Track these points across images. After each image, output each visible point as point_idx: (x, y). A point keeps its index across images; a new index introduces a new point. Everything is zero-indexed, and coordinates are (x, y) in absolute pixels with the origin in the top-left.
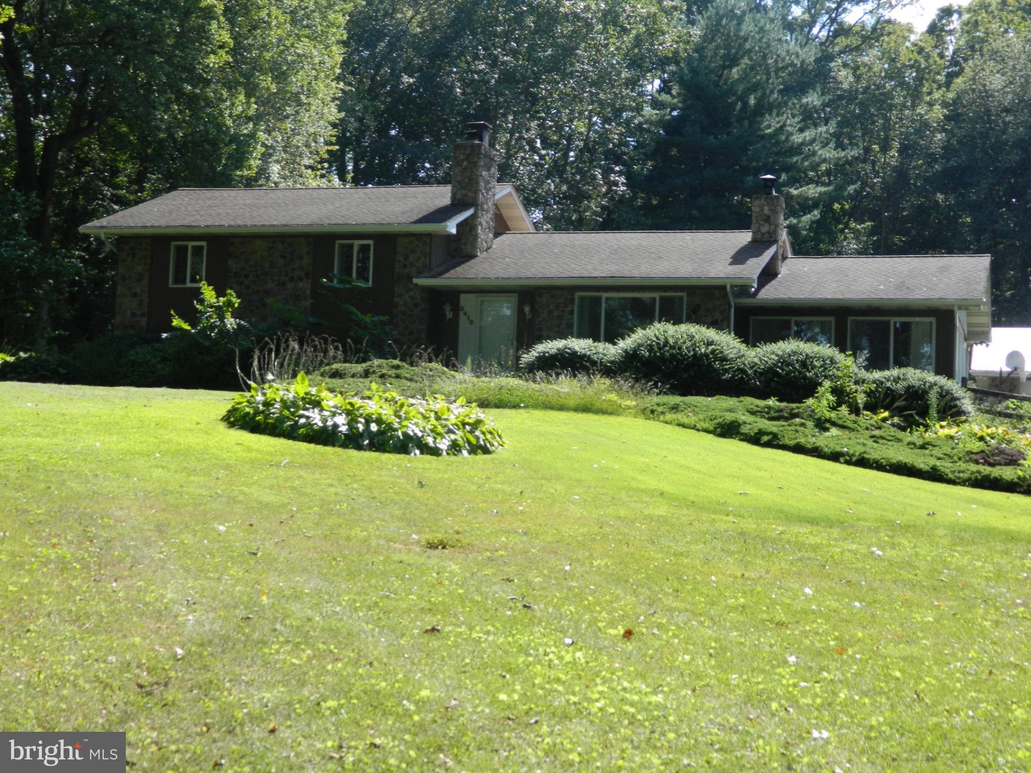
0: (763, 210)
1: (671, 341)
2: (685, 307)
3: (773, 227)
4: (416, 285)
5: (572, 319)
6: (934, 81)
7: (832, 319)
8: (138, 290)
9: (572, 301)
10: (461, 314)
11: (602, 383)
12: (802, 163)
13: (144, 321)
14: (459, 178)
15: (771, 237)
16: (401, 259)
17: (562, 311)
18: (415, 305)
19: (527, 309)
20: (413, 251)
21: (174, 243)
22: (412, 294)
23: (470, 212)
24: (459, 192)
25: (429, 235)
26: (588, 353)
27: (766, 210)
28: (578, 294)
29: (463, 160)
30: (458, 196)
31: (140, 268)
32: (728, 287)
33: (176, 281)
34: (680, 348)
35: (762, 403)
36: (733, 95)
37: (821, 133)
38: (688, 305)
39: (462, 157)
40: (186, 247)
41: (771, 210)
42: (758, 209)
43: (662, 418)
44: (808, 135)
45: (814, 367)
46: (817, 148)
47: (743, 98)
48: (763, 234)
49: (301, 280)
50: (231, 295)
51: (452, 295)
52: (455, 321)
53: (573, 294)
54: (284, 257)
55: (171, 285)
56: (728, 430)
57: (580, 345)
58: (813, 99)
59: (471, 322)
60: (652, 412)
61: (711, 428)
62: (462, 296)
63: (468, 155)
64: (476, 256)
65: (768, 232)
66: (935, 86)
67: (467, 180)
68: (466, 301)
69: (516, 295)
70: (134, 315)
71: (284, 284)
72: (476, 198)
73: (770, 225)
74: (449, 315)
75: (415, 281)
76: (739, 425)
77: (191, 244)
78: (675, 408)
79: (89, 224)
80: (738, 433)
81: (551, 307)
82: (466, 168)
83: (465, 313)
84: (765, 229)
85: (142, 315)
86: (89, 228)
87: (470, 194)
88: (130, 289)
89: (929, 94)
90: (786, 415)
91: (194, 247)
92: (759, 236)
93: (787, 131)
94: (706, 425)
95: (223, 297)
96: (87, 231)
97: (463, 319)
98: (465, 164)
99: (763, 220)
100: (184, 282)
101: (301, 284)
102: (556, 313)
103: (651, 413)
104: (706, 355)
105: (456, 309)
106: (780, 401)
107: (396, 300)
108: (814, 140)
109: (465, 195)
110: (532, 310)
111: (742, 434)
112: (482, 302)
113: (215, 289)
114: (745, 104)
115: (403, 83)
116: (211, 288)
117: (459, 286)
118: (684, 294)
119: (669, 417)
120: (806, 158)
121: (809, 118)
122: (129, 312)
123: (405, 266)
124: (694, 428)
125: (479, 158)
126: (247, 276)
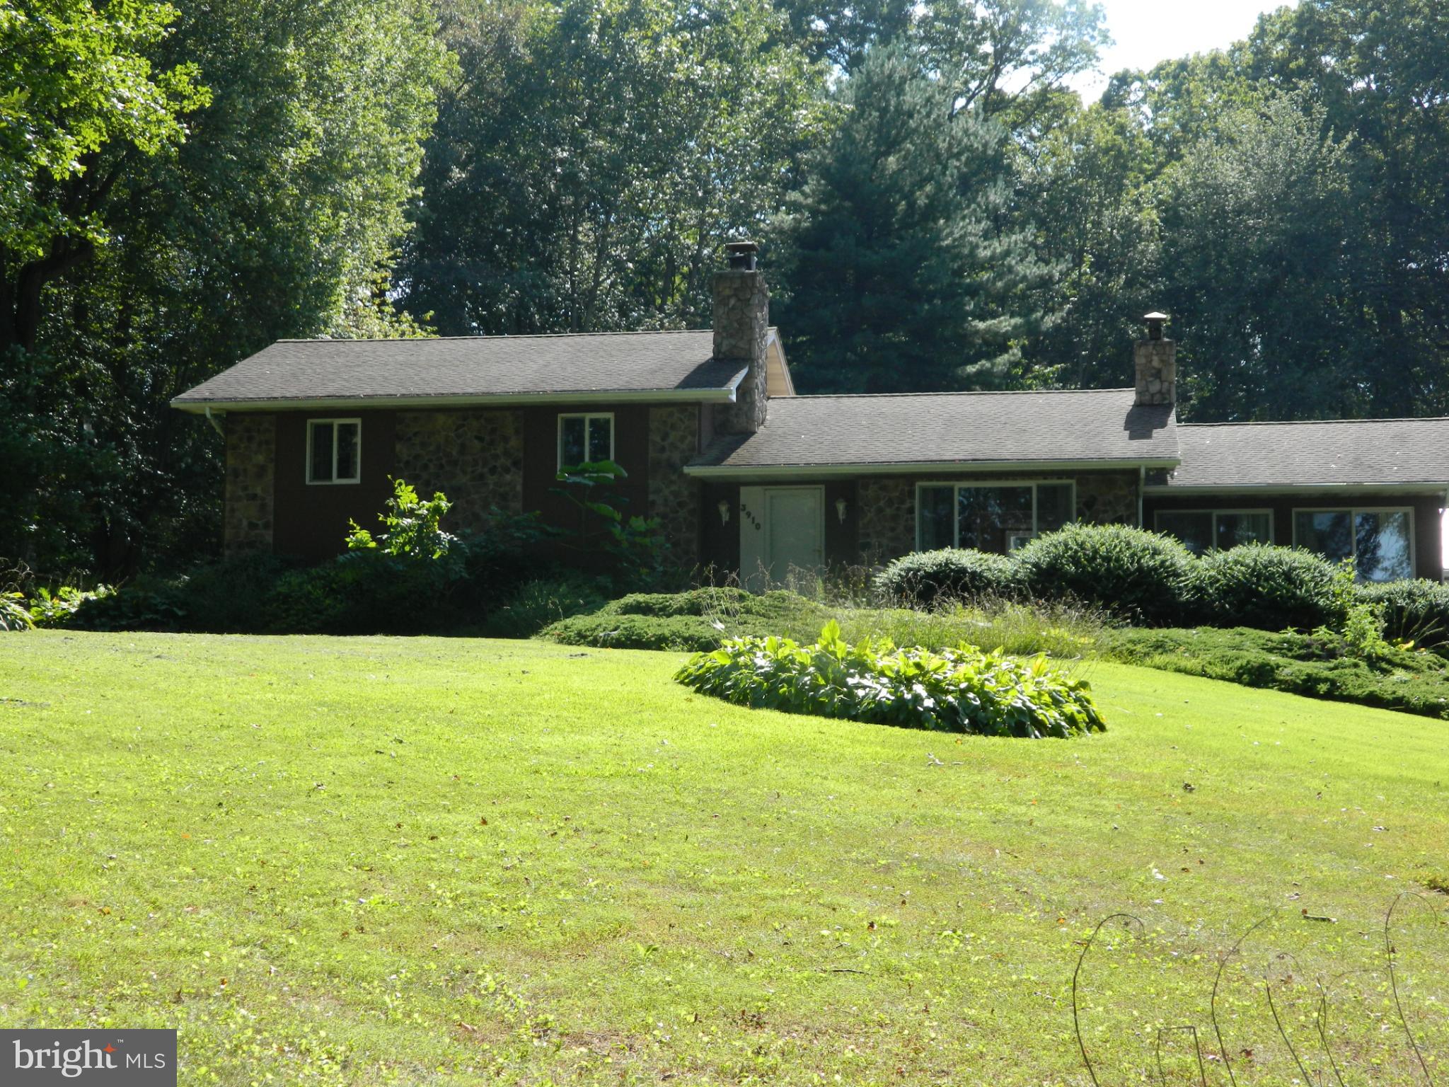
0: (1151, 361)
1: (1103, 550)
2: (1074, 500)
3: (1166, 385)
4: (686, 475)
5: (913, 519)
6: (1142, 171)
7: (1269, 512)
8: (259, 491)
9: (911, 494)
10: (743, 515)
11: (1015, 612)
12: (994, 283)
13: (269, 537)
14: (725, 322)
15: (1165, 399)
16: (658, 439)
17: (898, 509)
18: (681, 505)
19: (841, 507)
20: (673, 427)
21: (310, 422)
22: (674, 488)
23: (744, 372)
24: (725, 342)
25: (698, 404)
26: (979, 570)
27: (1156, 362)
28: (919, 484)
29: (729, 297)
30: (724, 348)
31: (260, 459)
32: (1143, 471)
33: (316, 476)
34: (1118, 560)
35: (1275, 636)
36: (897, 192)
37: (1016, 243)
38: (1078, 497)
39: (727, 292)
40: (330, 427)
41: (1162, 361)
42: (1143, 361)
43: (1148, 661)
44: (998, 246)
45: (1302, 582)
46: (1013, 262)
47: (910, 197)
48: (1153, 395)
49: (507, 470)
50: (440, 499)
51: (729, 489)
52: (733, 527)
53: (912, 485)
54: (480, 439)
55: (308, 482)
56: (1259, 677)
57: (968, 558)
58: (996, 196)
59: (758, 527)
60: (1131, 653)
61: (1232, 674)
62: (743, 490)
63: (736, 289)
64: (754, 433)
65: (1160, 392)
66: (1142, 178)
67: (736, 325)
68: (748, 496)
69: (823, 487)
70: (252, 526)
71: (482, 477)
72: (750, 351)
73: (1162, 382)
74: (725, 517)
75: (686, 470)
76: (1272, 670)
77: (337, 422)
78: (1159, 646)
79: (183, 396)
80: (1275, 680)
81: (882, 503)
82: (733, 308)
83: (749, 514)
84: (1155, 387)
85: (266, 526)
86: (185, 400)
87: (741, 344)
88: (245, 488)
89: (1137, 186)
90: (1317, 652)
91: (342, 427)
92: (1147, 398)
93: (971, 243)
94: (1218, 670)
95: (429, 501)
96: (182, 406)
97: (744, 521)
98: (732, 302)
99: (1152, 375)
100: (330, 477)
101: (508, 477)
102: (888, 511)
103: (1128, 656)
104: (1155, 569)
105: (735, 509)
106: (1299, 632)
107: (651, 497)
108: (1007, 253)
109: (735, 346)
110: (848, 509)
111: (1281, 682)
112: (772, 497)
113: (416, 490)
114: (912, 205)
115: (450, 179)
116: (411, 488)
117: (738, 477)
118: (1073, 482)
119: (1159, 659)
120: (1000, 276)
121: (999, 223)
122: (245, 523)
123: (663, 449)
124: (1204, 674)
125: (752, 294)
126: (425, 467)
